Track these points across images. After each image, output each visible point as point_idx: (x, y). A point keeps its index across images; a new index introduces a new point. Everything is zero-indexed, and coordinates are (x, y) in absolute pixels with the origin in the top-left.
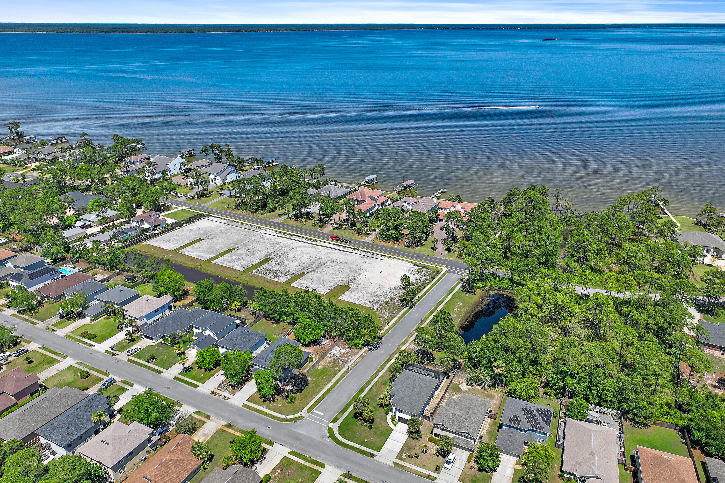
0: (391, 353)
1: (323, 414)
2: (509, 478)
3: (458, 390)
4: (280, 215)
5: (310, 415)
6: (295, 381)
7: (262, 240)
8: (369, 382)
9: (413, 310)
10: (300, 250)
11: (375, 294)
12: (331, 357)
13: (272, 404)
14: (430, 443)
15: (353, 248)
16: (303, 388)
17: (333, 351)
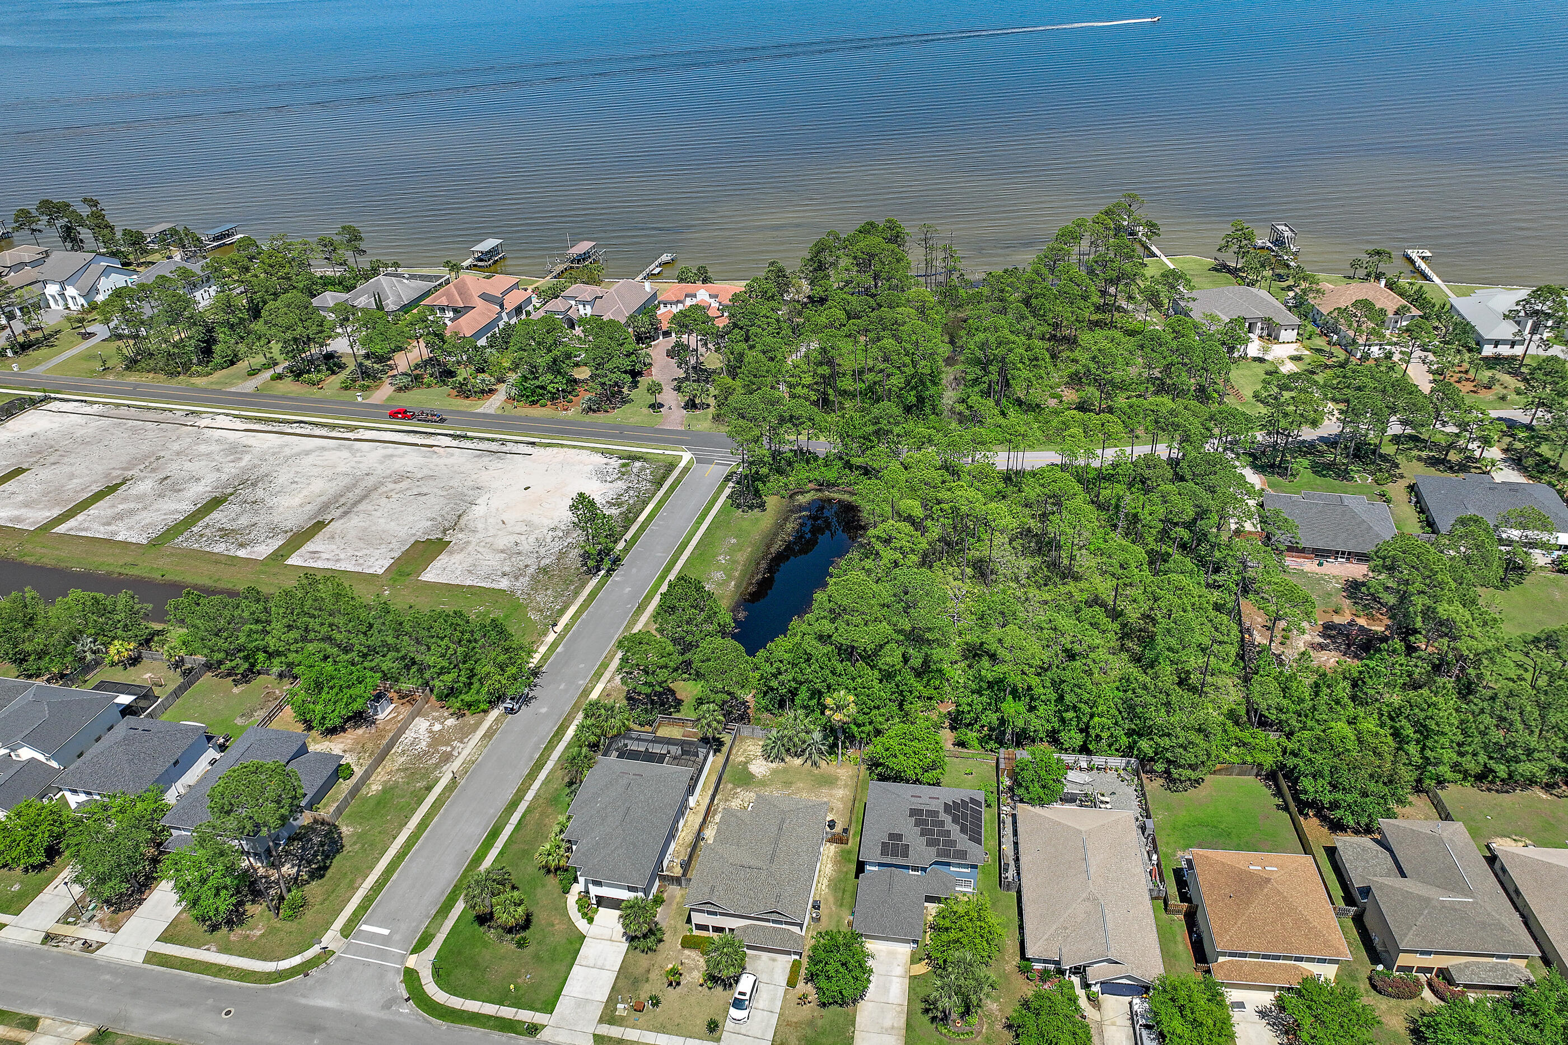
0: (567, 709)
1: (386, 932)
2: (898, 1009)
3: (746, 779)
4: (253, 372)
5: (349, 945)
6: (303, 848)
7: (203, 448)
8: (513, 805)
9: (616, 577)
10: (310, 459)
11: (516, 549)
12: (403, 752)
13: (237, 935)
14: (687, 952)
15: (451, 435)
16: (328, 862)
17: (409, 735)
